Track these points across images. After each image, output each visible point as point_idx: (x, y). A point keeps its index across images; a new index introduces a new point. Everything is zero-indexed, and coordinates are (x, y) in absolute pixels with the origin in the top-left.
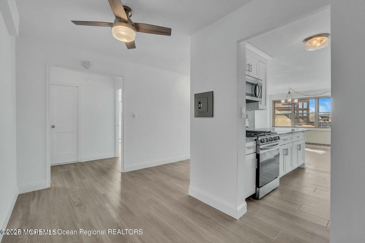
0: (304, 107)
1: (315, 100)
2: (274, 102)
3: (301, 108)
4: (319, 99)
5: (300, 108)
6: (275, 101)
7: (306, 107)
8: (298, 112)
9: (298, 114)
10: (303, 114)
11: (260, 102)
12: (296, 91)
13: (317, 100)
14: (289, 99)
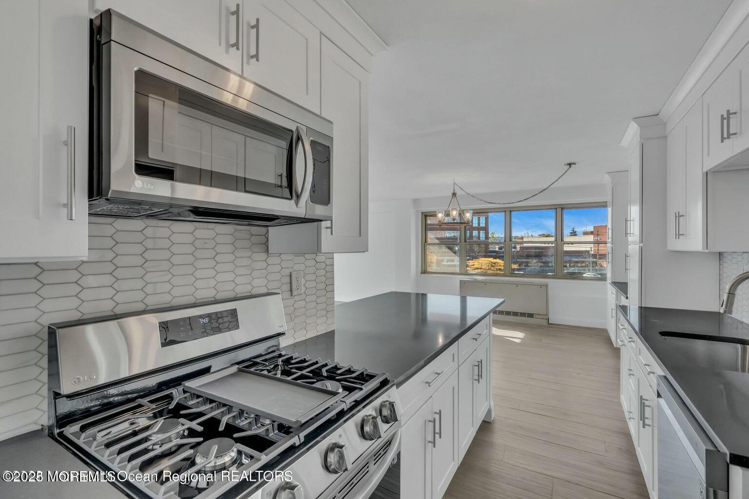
0: (481, 225)
1: (503, 213)
2: (425, 216)
3: (477, 225)
4: (513, 213)
5: (474, 225)
6: (427, 214)
7: (484, 225)
8: (471, 234)
9: (471, 236)
10: (479, 237)
11: (328, 224)
12: (469, 191)
13: (508, 213)
14: (453, 209)
